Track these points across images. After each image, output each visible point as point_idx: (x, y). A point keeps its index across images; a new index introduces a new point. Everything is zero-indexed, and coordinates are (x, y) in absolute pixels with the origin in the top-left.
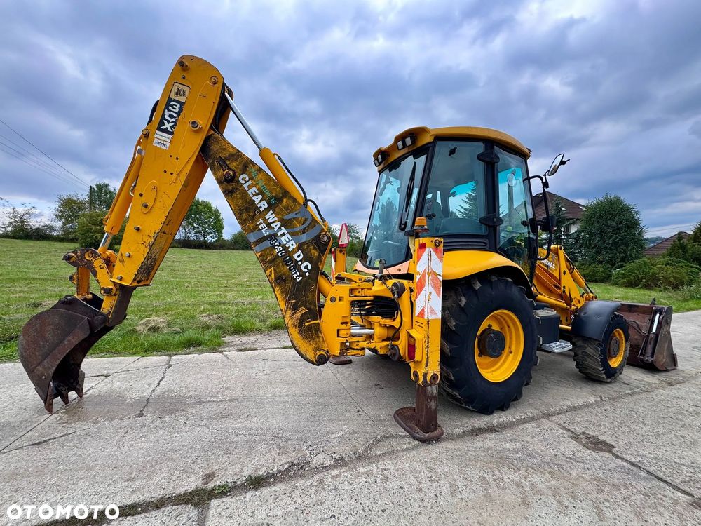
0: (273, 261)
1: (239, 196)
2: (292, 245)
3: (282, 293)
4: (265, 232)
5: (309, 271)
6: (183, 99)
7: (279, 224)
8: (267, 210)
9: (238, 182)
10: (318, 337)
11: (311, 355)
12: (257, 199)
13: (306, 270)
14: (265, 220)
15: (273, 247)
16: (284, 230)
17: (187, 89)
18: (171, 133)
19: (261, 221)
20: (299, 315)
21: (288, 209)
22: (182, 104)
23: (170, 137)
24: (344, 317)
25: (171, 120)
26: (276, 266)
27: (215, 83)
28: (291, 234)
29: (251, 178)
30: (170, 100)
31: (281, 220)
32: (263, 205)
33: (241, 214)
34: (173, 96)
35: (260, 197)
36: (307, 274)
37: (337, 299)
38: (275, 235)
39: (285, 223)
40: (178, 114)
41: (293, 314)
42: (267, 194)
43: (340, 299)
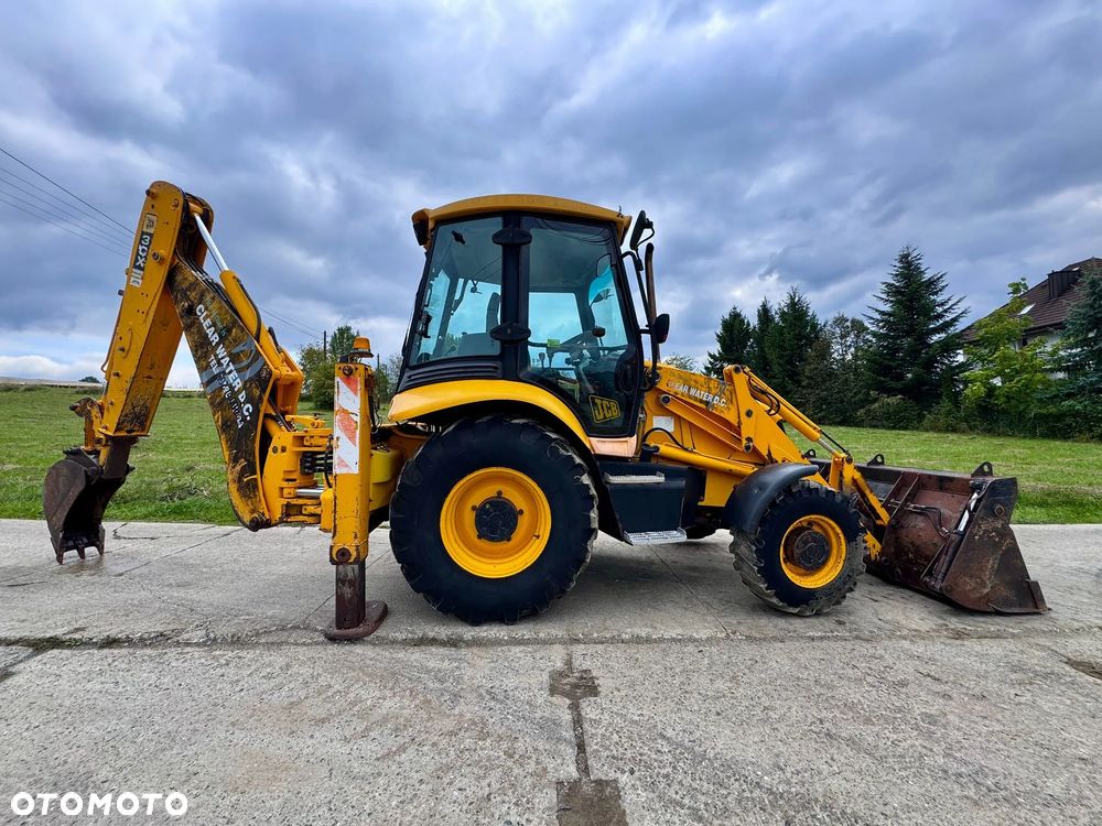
0: (221, 403)
1: (195, 331)
2: (238, 384)
3: (227, 442)
4: (216, 370)
5: (250, 415)
6: (151, 231)
7: (228, 359)
8: (218, 344)
9: (196, 314)
10: (255, 496)
11: (247, 518)
12: (210, 332)
13: (247, 414)
14: (216, 356)
15: (221, 389)
16: (232, 367)
17: (155, 218)
18: (142, 269)
19: (213, 357)
20: (238, 468)
21: (237, 341)
22: (151, 235)
23: (141, 272)
24: (286, 472)
25: (143, 255)
26: (223, 410)
27: (176, 206)
28: (238, 371)
29: (206, 309)
30: (143, 233)
31: (230, 355)
32: (215, 339)
33: (196, 351)
34: (145, 230)
35: (213, 329)
36: (248, 418)
37: (279, 450)
38: (224, 372)
39: (234, 358)
40: (148, 247)
41: (234, 467)
42: (220, 326)
43: (284, 450)
